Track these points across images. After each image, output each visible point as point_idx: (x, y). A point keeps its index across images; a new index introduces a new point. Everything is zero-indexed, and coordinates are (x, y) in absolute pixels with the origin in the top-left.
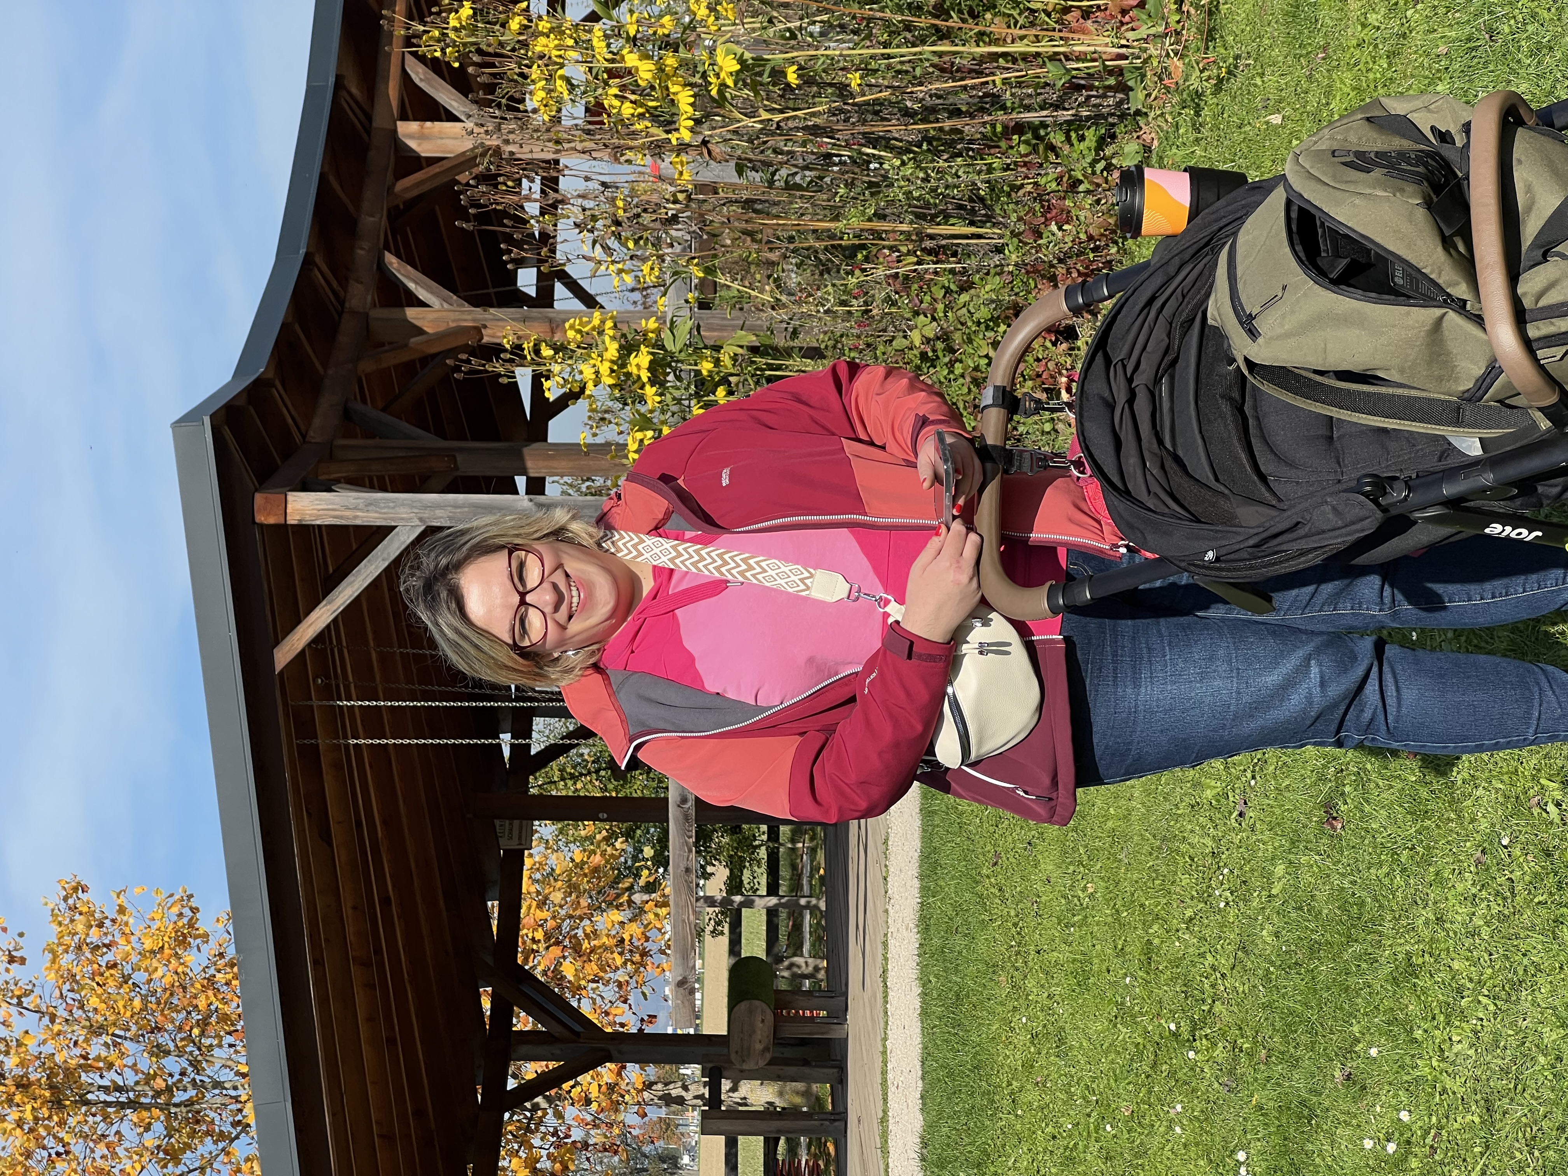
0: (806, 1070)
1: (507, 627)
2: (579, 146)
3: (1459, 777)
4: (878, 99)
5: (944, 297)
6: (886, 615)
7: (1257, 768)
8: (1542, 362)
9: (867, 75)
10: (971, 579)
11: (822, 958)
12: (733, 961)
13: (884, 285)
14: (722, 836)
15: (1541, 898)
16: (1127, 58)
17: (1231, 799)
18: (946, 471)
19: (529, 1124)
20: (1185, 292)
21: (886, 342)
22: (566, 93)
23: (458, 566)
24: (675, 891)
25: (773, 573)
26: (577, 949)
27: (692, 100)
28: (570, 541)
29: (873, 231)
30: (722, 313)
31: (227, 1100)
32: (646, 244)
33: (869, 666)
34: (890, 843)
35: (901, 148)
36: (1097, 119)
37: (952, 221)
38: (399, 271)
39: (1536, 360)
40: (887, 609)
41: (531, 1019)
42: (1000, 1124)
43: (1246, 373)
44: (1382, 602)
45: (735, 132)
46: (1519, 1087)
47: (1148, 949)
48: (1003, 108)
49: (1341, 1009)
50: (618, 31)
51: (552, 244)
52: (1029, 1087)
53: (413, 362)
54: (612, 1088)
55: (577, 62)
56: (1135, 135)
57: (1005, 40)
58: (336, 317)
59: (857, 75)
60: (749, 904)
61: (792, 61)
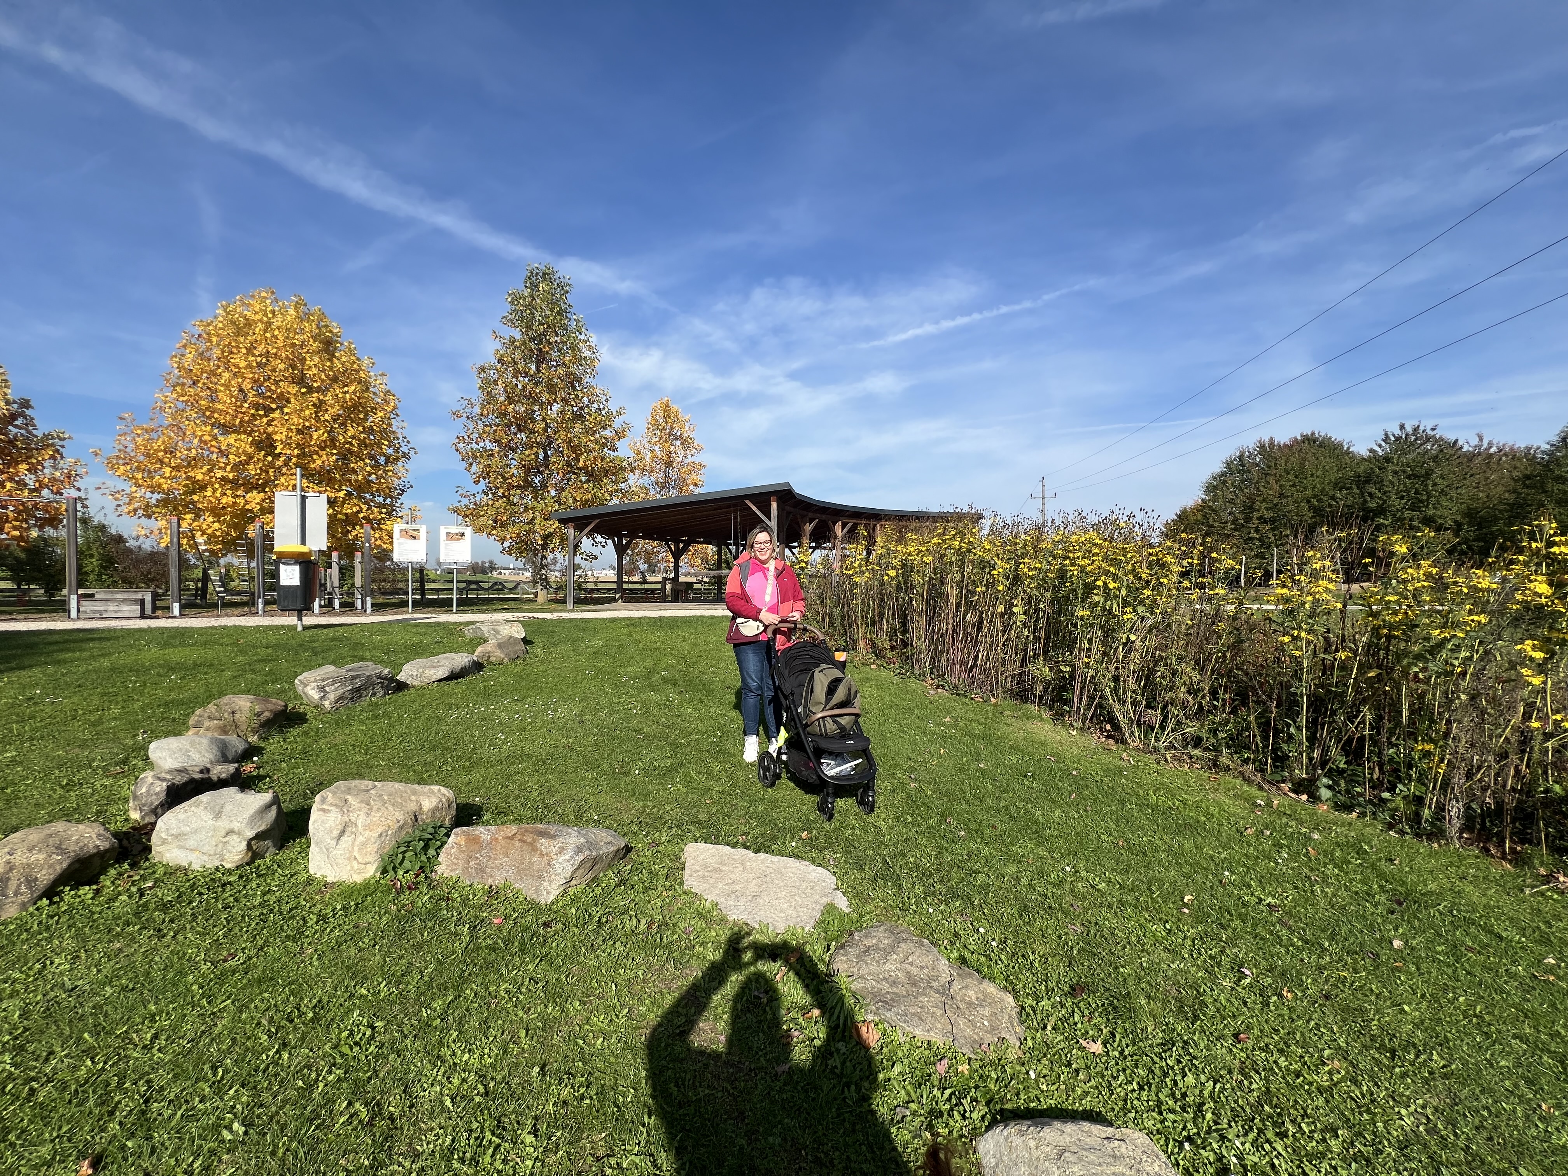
1: (758, 541)
6: (763, 608)
8: (815, 722)
10: (770, 623)
20: (825, 660)
23: (767, 532)
28: (772, 552)
33: (754, 606)
44: (769, 695)
58: (807, 511)
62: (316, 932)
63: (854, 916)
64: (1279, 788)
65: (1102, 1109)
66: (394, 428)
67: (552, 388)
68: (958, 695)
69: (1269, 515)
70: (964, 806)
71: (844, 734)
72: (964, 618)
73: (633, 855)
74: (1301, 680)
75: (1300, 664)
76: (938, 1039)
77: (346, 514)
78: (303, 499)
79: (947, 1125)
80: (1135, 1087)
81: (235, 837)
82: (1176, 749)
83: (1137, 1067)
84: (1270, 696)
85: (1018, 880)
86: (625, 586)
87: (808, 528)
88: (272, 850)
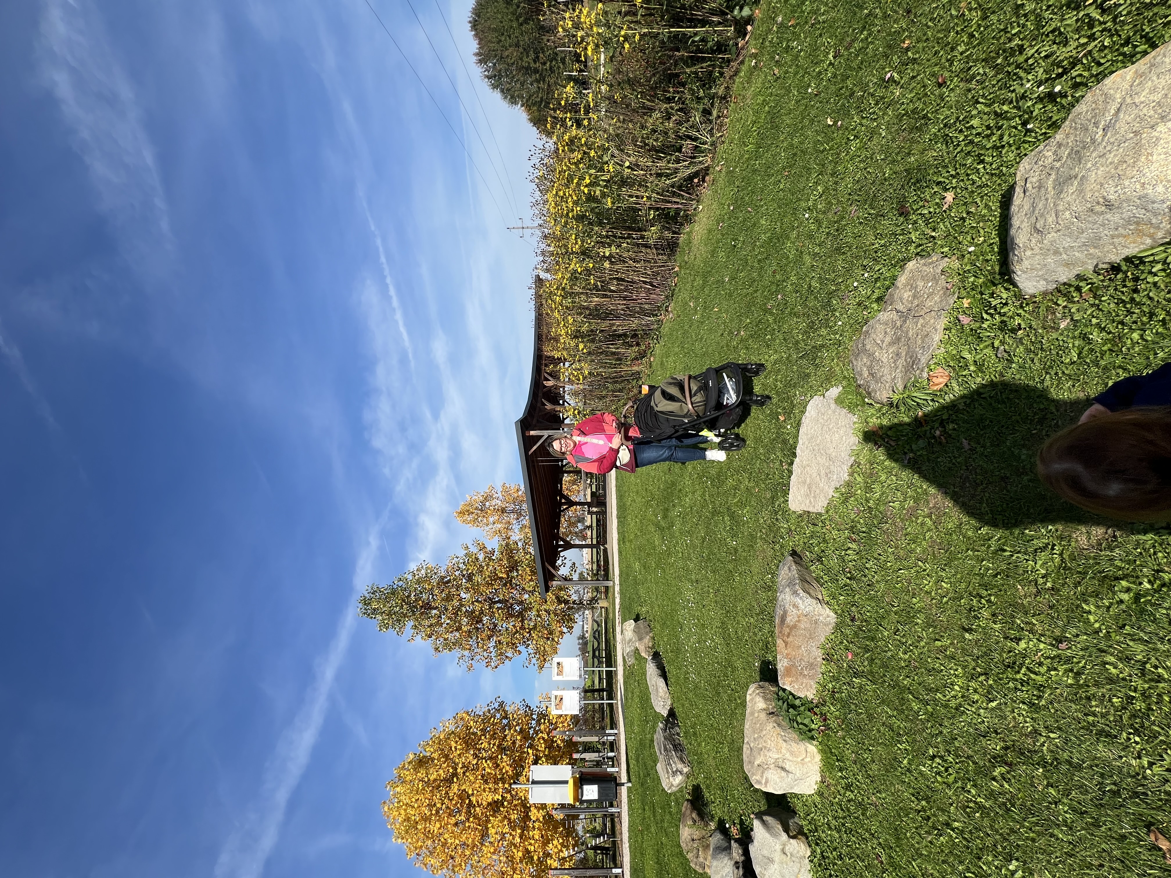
0: (601, 506)
1: (559, 449)
2: (567, 384)
4: (607, 377)
5: (616, 403)
6: (609, 446)
9: (605, 373)
10: (621, 441)
11: (603, 491)
12: (591, 492)
13: (608, 401)
16: (640, 370)
19: (564, 513)
20: (648, 401)
22: (565, 377)
23: (553, 441)
24: (583, 483)
26: (570, 491)
27: (582, 377)
28: (567, 437)
29: (607, 394)
30: (587, 405)
31: (525, 511)
32: (576, 397)
33: (607, 453)
35: (610, 383)
36: (636, 378)
37: (617, 392)
38: (544, 401)
39: (694, 409)
43: (656, 412)
44: (675, 442)
58: (536, 408)
62: (859, 792)
63: (844, 383)
64: (742, 48)
65: (1000, 193)
66: (481, 713)
67: (449, 598)
68: (673, 296)
69: (532, 55)
70: (758, 294)
71: (704, 387)
72: (613, 291)
73: (798, 550)
74: (658, 34)
75: (645, 35)
76: (943, 322)
77: (545, 748)
78: (534, 782)
79: (1011, 317)
80: (980, 166)
81: (787, 848)
82: (712, 129)
83: (966, 165)
84: (670, 57)
85: (816, 254)
86: (595, 542)
87: (549, 406)
88: (796, 820)
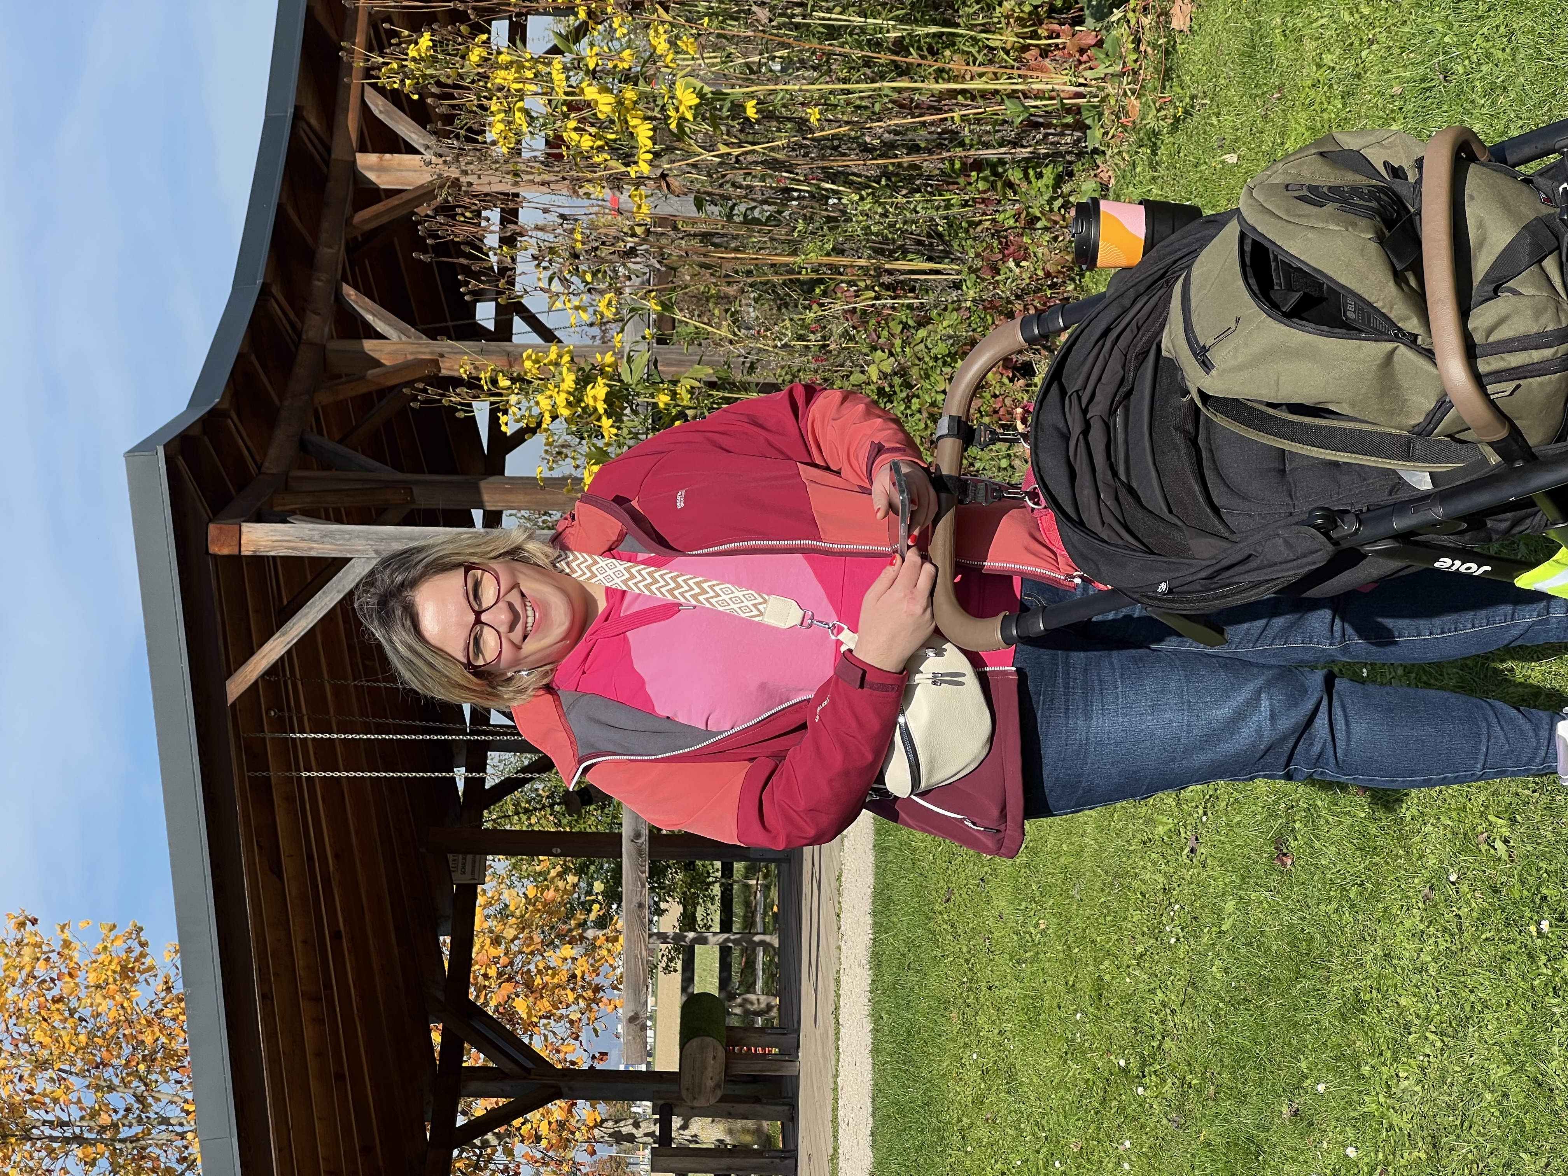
0: (758, 1107)
1: (461, 645)
2: (538, 179)
3: (1408, 813)
4: (837, 135)
5: (902, 332)
6: (839, 643)
7: (1209, 805)
8: (1492, 397)
9: (826, 110)
10: (925, 610)
11: (775, 996)
12: (684, 999)
13: (842, 320)
14: (676, 873)
15: (1488, 935)
16: (1084, 97)
17: (1183, 835)
18: (902, 501)
19: (478, 1161)
20: (1140, 324)
21: (843, 377)
22: (525, 125)
23: (413, 584)
24: (628, 927)
25: (727, 598)
26: (529, 986)
27: (651, 133)
28: (526, 561)
29: (830, 266)
30: (680, 349)
31: (172, 1136)
32: (604, 277)
33: (822, 693)
34: (843, 879)
35: (860, 183)
36: (1055, 156)
37: (910, 256)
38: (356, 303)
39: (1486, 395)
40: (840, 637)
41: (482, 1056)
42: (950, 1160)
43: (1200, 404)
44: (1332, 636)
45: (694, 166)
46: (1466, 1122)
47: (1099, 987)
48: (962, 144)
49: (1290, 1044)
50: (578, 64)
51: (509, 276)
52: (979, 1123)
53: (370, 394)
54: (562, 1125)
55: (537, 94)
56: (1092, 173)
57: (963, 77)
58: (293, 349)
59: (817, 110)
60: (704, 941)
61: (751, 96)
87: (391, 342)
